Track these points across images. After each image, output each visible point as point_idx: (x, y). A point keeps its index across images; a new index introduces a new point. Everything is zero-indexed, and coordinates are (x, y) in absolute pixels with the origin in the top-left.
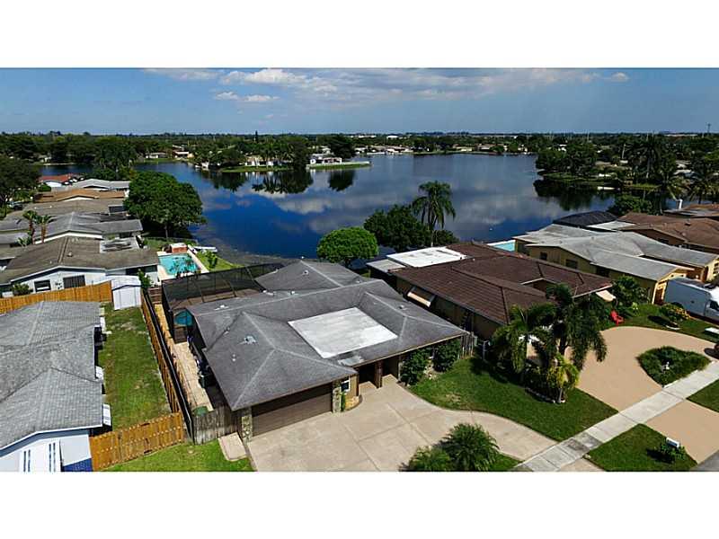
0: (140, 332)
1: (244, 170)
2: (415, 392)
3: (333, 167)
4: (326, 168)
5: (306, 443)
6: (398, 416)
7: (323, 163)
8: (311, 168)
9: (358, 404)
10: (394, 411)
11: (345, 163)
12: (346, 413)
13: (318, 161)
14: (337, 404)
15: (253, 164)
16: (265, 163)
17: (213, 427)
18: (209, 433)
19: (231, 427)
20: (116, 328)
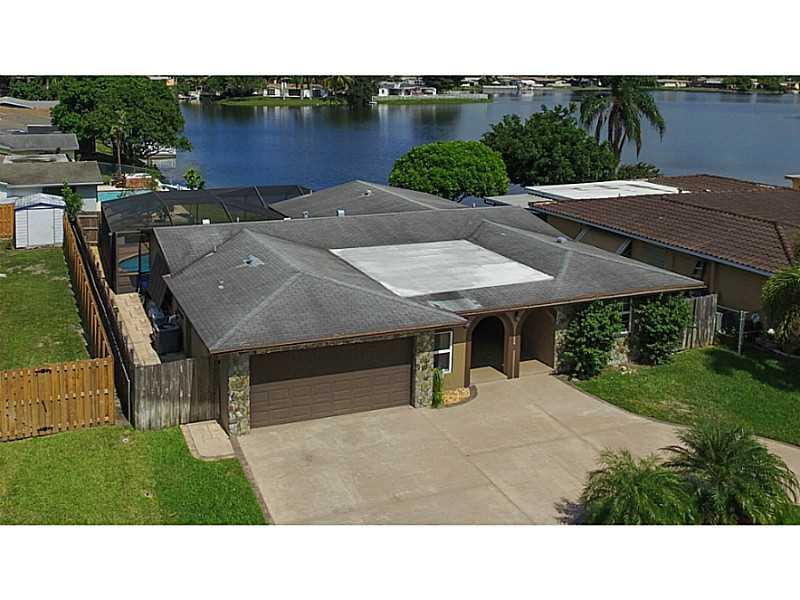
0: (57, 278)
1: (260, 103)
2: (592, 391)
3: (421, 102)
4: (407, 102)
5: (358, 447)
6: (555, 425)
7: (403, 95)
8: (379, 103)
9: (468, 399)
10: (544, 415)
11: (441, 97)
12: (441, 411)
13: (393, 92)
14: (424, 390)
15: (277, 93)
16: (298, 92)
17: (171, 398)
18: (163, 409)
19: (207, 407)
20: (15, 271)
